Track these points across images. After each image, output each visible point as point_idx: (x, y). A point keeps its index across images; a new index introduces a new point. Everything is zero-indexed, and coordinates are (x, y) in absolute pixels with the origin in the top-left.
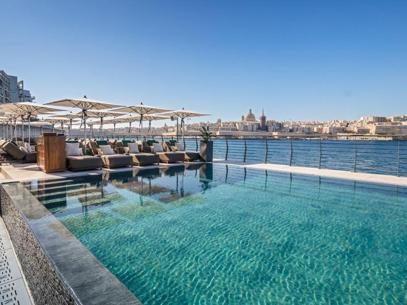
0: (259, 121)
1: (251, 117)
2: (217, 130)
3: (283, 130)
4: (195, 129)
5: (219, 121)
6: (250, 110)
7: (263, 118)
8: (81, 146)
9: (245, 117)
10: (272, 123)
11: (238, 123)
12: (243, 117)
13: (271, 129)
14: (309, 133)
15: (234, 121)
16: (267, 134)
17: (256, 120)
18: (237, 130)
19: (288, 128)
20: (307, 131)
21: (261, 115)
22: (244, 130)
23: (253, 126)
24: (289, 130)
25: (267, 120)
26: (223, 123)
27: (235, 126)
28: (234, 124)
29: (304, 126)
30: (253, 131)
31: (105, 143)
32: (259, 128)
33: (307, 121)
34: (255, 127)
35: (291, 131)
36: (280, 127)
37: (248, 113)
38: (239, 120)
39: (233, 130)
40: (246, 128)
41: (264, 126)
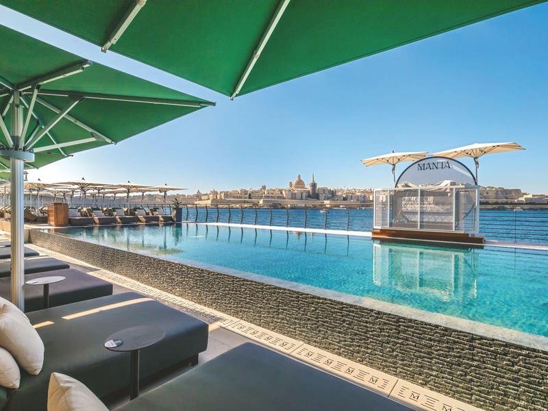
0: (309, 188)
1: (300, 183)
2: (261, 197)
3: (336, 198)
4: (235, 197)
5: (264, 188)
6: (299, 176)
7: (314, 185)
8: (79, 211)
9: (294, 183)
10: (324, 190)
11: (285, 191)
12: (291, 183)
13: (322, 196)
14: (364, 202)
15: (281, 188)
16: (317, 203)
17: (306, 186)
18: (284, 198)
19: (342, 196)
20: (362, 199)
21: (311, 182)
22: (292, 198)
23: (302, 193)
24: (342, 198)
25: (318, 187)
26: (268, 190)
27: (281, 193)
28: (281, 191)
29: (359, 194)
30: (302, 199)
31: (98, 209)
32: (309, 196)
33: (363, 188)
34: (304, 194)
35: (345, 199)
36: (332, 195)
37: (297, 179)
38: (287, 187)
39: (279, 197)
40: (293, 196)
41: (315, 194)
